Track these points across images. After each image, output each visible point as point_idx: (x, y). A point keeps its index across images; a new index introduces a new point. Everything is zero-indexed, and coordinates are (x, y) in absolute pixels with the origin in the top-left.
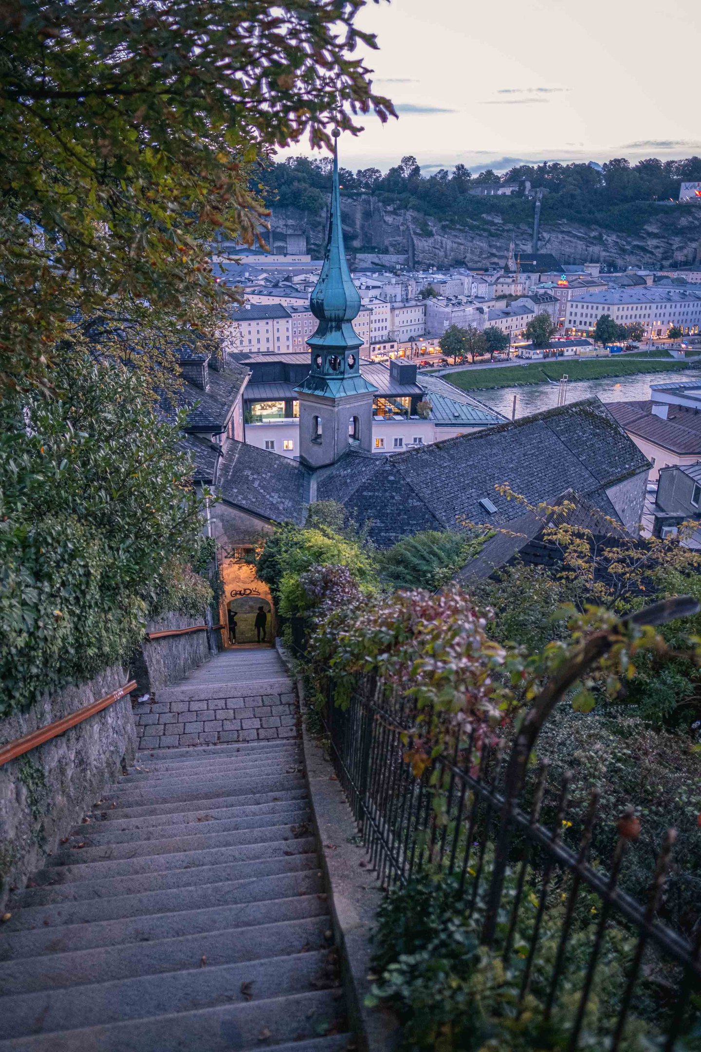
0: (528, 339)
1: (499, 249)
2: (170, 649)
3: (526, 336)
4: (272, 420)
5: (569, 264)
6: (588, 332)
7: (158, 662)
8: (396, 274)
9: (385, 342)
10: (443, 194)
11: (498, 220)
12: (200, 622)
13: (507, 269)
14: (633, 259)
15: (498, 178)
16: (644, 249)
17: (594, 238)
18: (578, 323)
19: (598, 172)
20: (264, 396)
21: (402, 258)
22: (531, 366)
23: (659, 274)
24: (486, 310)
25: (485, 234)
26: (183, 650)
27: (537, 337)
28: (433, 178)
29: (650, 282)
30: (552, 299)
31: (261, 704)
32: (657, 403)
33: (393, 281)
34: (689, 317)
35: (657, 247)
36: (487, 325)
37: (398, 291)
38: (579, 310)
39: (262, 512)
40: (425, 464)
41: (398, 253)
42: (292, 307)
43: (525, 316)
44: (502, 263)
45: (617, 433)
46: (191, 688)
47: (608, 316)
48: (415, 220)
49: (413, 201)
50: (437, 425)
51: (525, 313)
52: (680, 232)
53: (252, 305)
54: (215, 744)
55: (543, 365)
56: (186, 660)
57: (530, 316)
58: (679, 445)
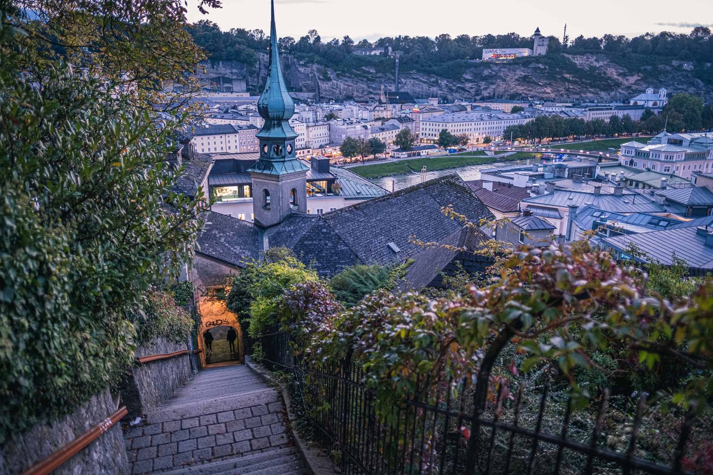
0: (397, 145)
1: (374, 89)
2: (160, 372)
3: (396, 143)
4: (229, 200)
5: (419, 98)
6: (434, 140)
7: (149, 385)
8: (308, 105)
9: (303, 149)
10: (336, 54)
11: (372, 71)
12: (183, 348)
13: (380, 102)
14: (457, 95)
15: (370, 45)
16: (463, 89)
17: (433, 82)
18: (427, 135)
19: (432, 42)
20: (222, 183)
21: (311, 94)
22: (401, 163)
23: (474, 104)
24: (369, 127)
25: (365, 79)
26: (171, 371)
27: (403, 144)
28: (329, 44)
29: (469, 109)
30: (411, 120)
31: (250, 415)
32: (486, 181)
33: (307, 109)
34: (495, 130)
35: (471, 88)
36: (370, 137)
37: (310, 115)
38: (428, 127)
39: (228, 260)
40: (348, 220)
41: (309, 91)
42: (239, 126)
43: (394, 131)
44: (377, 98)
45: (471, 196)
46: (181, 406)
47: (446, 130)
48: (319, 70)
49: (317, 58)
50: (346, 199)
51: (394, 129)
52: (485, 79)
53: (210, 125)
54: (210, 461)
55: (408, 161)
56: (174, 380)
57: (397, 130)
58: (502, 207)
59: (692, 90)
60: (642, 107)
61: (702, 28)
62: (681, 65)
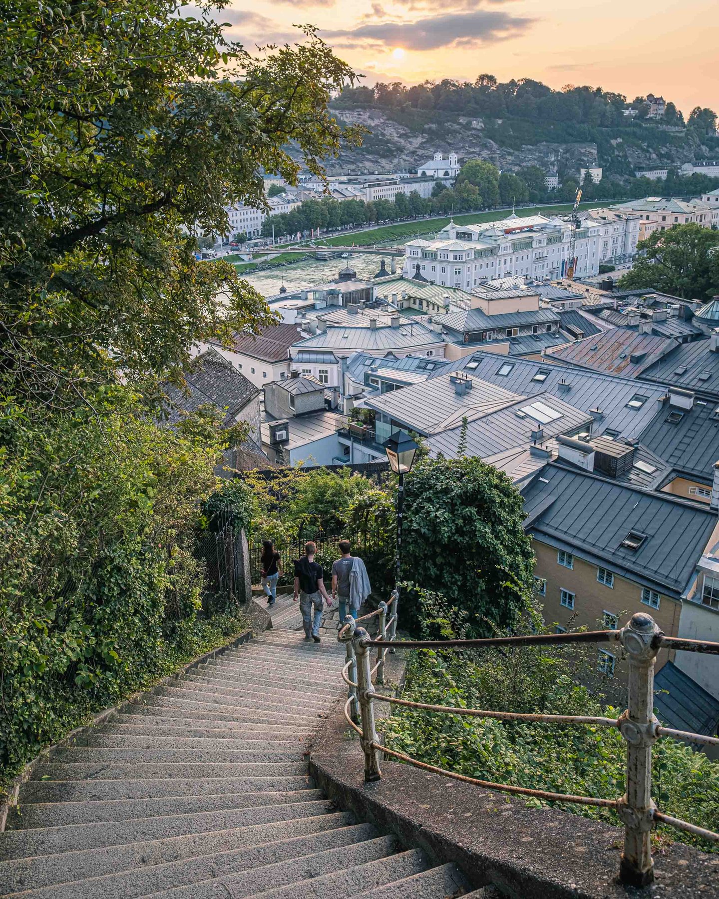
34: (249, 223)
45: (232, 372)
59: (485, 153)
60: (432, 178)
61: (487, 76)
62: (470, 123)
